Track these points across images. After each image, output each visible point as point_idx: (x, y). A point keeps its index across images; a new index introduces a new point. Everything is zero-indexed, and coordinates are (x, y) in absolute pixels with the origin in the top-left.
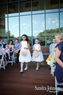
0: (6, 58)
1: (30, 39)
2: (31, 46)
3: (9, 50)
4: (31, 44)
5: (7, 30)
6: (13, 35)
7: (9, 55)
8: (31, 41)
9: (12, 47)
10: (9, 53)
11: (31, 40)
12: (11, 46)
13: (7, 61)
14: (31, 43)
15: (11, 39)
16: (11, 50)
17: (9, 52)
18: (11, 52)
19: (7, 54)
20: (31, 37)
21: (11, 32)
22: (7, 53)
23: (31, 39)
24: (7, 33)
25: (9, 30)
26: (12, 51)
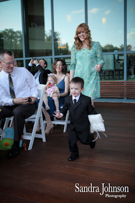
0: (48, 111)
1: (119, 55)
2: (121, 77)
3: (56, 88)
4: (121, 72)
5: (51, 29)
6: (67, 44)
7: (57, 103)
8: (121, 62)
9: (63, 80)
10: (55, 99)
11: (121, 58)
12: (61, 77)
13: (52, 119)
14: (122, 68)
15: (62, 56)
16: (61, 90)
17: (55, 94)
18: (63, 94)
19: (51, 101)
20: (122, 49)
21: (59, 36)
22: (51, 96)
23: (122, 55)
24: (49, 39)
25: (55, 30)
26: (66, 91)
